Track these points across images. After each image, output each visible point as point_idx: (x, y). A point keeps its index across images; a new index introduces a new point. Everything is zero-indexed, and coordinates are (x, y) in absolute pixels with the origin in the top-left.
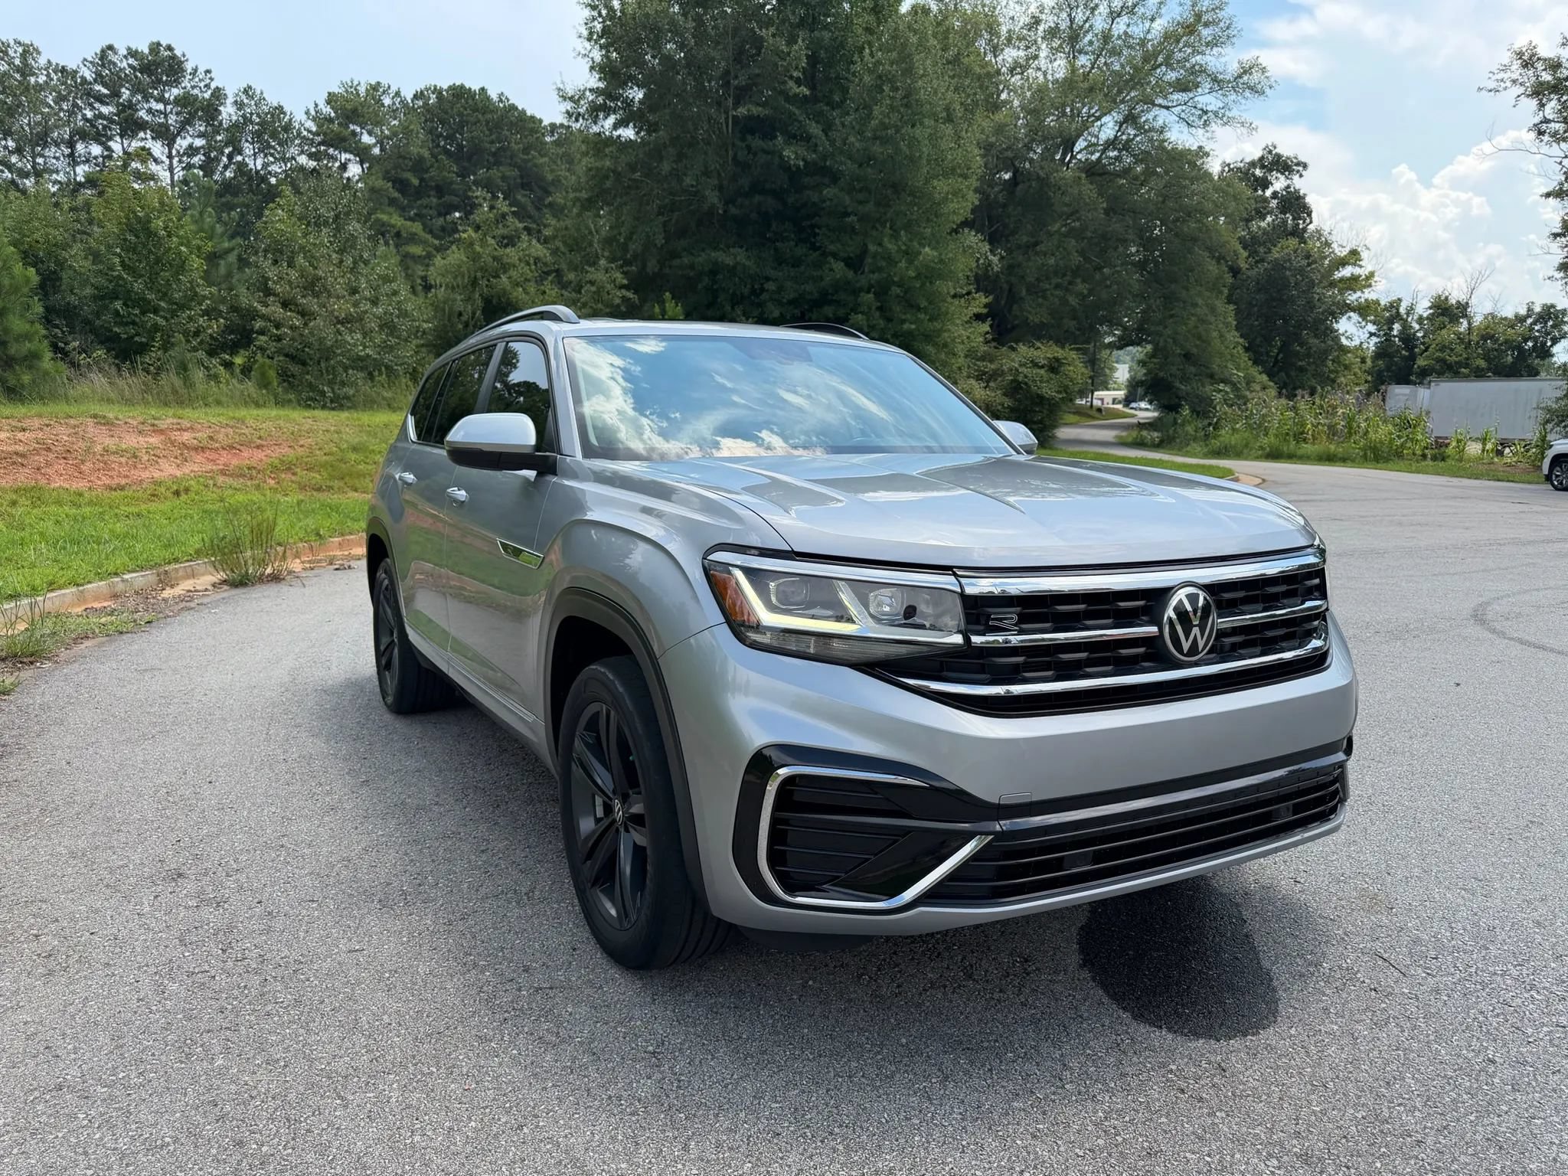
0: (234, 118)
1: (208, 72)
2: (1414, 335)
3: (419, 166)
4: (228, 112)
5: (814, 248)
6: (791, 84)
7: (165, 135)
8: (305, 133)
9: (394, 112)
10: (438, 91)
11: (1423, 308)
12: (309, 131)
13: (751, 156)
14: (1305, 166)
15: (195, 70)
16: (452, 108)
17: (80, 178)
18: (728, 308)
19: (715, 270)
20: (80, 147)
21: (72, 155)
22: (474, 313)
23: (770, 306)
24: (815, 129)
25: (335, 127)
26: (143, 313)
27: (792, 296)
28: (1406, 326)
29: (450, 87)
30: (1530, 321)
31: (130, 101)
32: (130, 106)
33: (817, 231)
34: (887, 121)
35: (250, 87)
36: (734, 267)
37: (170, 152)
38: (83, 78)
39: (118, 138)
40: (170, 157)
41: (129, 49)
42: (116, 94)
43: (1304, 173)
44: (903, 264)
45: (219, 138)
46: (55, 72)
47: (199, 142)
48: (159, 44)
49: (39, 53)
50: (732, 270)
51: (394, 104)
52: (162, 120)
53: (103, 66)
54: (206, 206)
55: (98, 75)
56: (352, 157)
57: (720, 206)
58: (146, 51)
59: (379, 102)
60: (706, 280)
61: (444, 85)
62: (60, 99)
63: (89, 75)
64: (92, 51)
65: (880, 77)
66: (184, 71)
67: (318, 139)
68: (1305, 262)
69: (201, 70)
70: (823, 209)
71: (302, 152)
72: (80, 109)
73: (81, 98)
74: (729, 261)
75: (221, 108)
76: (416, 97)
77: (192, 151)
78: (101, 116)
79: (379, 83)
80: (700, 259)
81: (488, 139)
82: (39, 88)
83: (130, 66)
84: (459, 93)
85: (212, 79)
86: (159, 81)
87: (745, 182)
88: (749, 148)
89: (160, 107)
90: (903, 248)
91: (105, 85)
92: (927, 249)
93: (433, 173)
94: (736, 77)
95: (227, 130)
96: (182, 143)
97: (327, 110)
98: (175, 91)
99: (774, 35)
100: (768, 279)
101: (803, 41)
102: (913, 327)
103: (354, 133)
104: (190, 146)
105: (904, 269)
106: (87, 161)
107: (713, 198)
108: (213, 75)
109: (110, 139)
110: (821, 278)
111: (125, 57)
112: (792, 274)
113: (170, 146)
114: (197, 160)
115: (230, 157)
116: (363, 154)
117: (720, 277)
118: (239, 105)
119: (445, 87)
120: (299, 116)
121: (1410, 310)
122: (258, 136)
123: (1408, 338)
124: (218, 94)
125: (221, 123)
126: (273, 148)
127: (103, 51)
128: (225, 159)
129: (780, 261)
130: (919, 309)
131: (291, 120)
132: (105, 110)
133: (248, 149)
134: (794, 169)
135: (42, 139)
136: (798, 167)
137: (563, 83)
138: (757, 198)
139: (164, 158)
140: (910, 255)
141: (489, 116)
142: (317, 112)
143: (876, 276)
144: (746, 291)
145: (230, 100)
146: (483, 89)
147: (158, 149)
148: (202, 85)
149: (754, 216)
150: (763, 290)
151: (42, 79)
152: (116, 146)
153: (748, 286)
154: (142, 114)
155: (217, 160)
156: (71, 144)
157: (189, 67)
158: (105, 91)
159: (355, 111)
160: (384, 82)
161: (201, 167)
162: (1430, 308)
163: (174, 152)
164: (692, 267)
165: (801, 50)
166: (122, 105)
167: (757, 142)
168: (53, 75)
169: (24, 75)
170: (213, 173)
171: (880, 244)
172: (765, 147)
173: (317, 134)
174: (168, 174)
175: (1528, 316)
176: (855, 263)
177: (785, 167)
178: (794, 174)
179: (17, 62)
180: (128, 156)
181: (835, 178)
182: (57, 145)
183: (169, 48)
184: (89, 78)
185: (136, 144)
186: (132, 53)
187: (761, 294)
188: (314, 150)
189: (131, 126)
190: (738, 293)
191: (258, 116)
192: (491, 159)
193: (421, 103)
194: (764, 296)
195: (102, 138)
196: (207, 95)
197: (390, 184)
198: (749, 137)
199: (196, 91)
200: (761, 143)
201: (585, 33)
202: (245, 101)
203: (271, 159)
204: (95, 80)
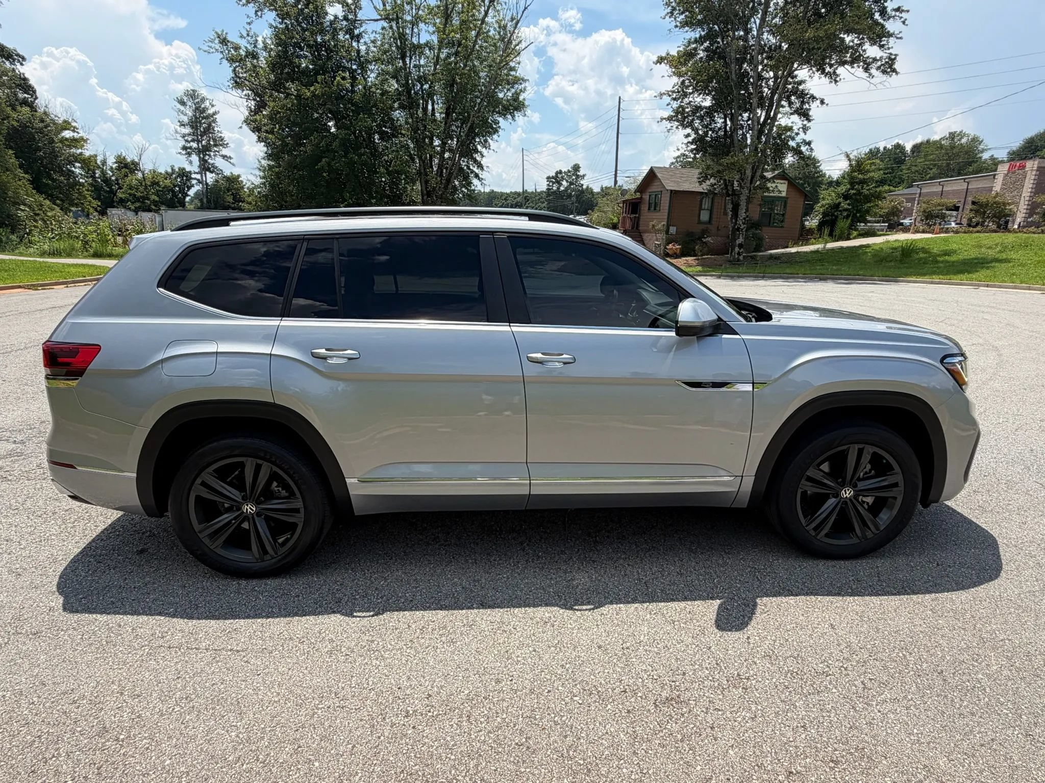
2: (110, 179)
11: (111, 162)
14: (24, 59)
28: (103, 173)
30: (174, 176)
43: (24, 63)
68: (41, 125)
121: (104, 162)
123: (107, 181)
162: (116, 163)
175: (173, 173)
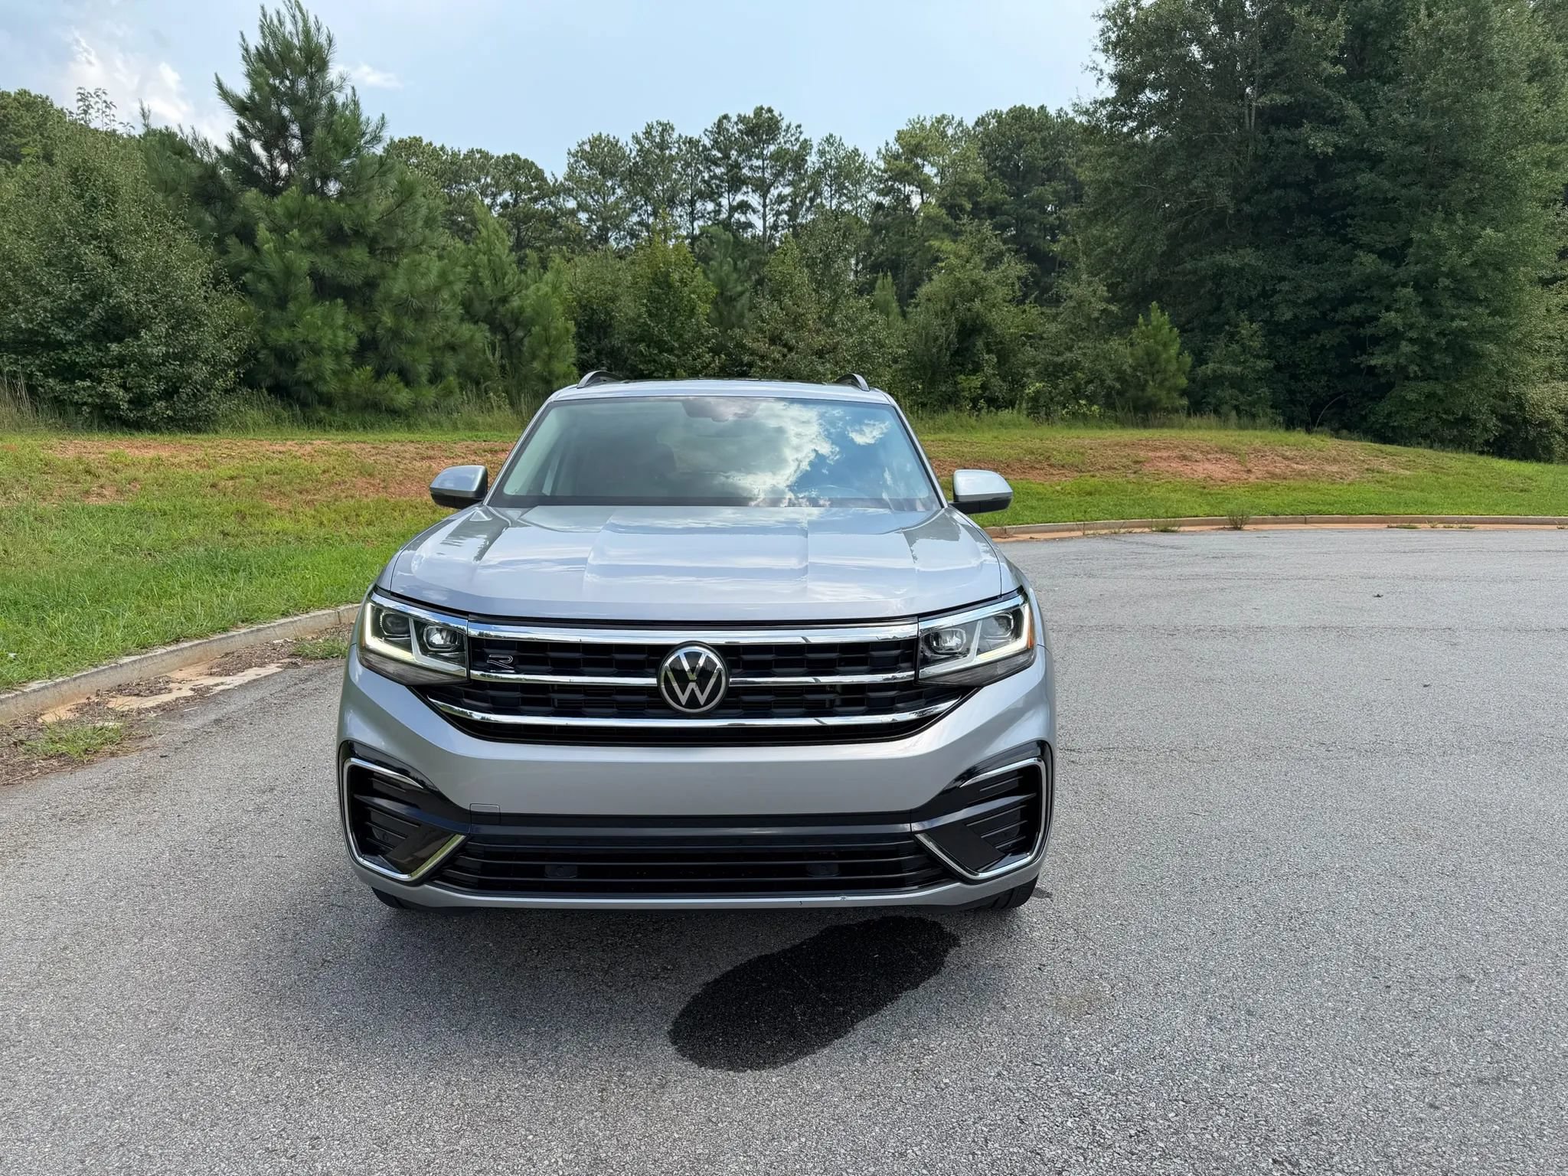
0: (817, 165)
1: (799, 126)
3: (972, 191)
4: (813, 161)
5: (1345, 240)
6: (1325, 64)
7: (762, 188)
8: (875, 171)
9: (955, 140)
10: (997, 115)
12: (878, 169)
13: (1273, 149)
15: (789, 127)
16: (1010, 130)
17: (697, 232)
18: (1233, 313)
19: (1220, 273)
20: (699, 205)
21: (692, 213)
22: (948, 337)
23: (1283, 308)
24: (1352, 109)
25: (902, 163)
26: (661, 352)
27: (1309, 296)
29: (1011, 110)
31: (736, 161)
32: (737, 166)
33: (1349, 221)
34: (1443, 89)
35: (831, 136)
36: (1242, 269)
37: (765, 202)
38: (704, 146)
39: (726, 195)
40: (765, 206)
41: (739, 116)
42: (727, 156)
44: (1454, 251)
45: (803, 185)
46: (684, 143)
47: (787, 190)
48: (762, 108)
49: (673, 130)
50: (1239, 272)
51: (956, 133)
52: (760, 174)
53: (719, 133)
54: (725, 256)
55: (716, 141)
56: (915, 189)
57: (1231, 205)
58: (752, 116)
59: (944, 135)
60: (1210, 285)
61: (1004, 108)
62: (688, 165)
63: (707, 142)
64: (710, 123)
65: (1440, 39)
66: (779, 129)
67: (886, 176)
69: (793, 126)
70: (1359, 197)
71: (872, 189)
72: (701, 172)
73: (701, 163)
74: (1234, 263)
75: (808, 158)
76: (977, 124)
77: (781, 199)
78: (715, 177)
79: (943, 116)
80: (1203, 264)
81: (1043, 156)
82: (672, 159)
83: (739, 130)
84: (1019, 115)
85: (801, 133)
86: (761, 140)
87: (1264, 178)
88: (1271, 140)
89: (759, 163)
90: (1459, 232)
91: (719, 150)
92: (1489, 231)
93: (986, 195)
94: (1261, 66)
95: (810, 177)
96: (774, 192)
97: (896, 147)
98: (772, 148)
99: (1309, 14)
100: (1282, 279)
101: (1343, 15)
102: (1465, 324)
103: (917, 166)
104: (779, 195)
105: (1454, 257)
106: (703, 216)
107: (1223, 197)
108: (802, 129)
109: (721, 195)
110: (1349, 274)
111: (736, 123)
112: (1313, 271)
113: (764, 197)
114: (785, 206)
115: (812, 200)
116: (924, 186)
117: (1226, 280)
118: (822, 153)
119: (1005, 111)
120: (872, 156)
122: (835, 178)
124: (806, 145)
125: (806, 171)
126: (846, 188)
127: (720, 121)
128: (808, 203)
129: (1301, 257)
130: (1479, 302)
131: (863, 161)
132: (719, 171)
133: (826, 191)
134: (1321, 157)
135: (671, 202)
136: (1326, 154)
137: (1079, 98)
138: (1277, 193)
139: (760, 208)
140: (1467, 241)
141: (1045, 133)
142: (887, 150)
143: (1418, 268)
144: (1254, 293)
145: (815, 149)
146: (1042, 108)
147: (754, 200)
148: (793, 139)
149: (1272, 212)
150: (1274, 292)
151: (674, 151)
152: (724, 202)
153: (1259, 288)
154: (745, 171)
155: (802, 203)
156: (692, 203)
157: (784, 125)
158: (719, 155)
159: (918, 145)
160: (949, 114)
161: (787, 213)
163: (768, 201)
164: (1195, 272)
165: (1339, 25)
166: (731, 165)
167: (1281, 133)
168: (682, 146)
169: (662, 149)
170: (797, 217)
171: (1428, 232)
172: (1291, 137)
173: (885, 171)
174: (761, 221)
176: (1395, 255)
177: (1311, 156)
178: (1323, 165)
179: (658, 140)
180: (733, 209)
181: (1375, 161)
182: (682, 204)
183: (770, 110)
184: (709, 145)
185: (739, 197)
186: (742, 119)
187: (1272, 296)
188: (882, 186)
189: (736, 183)
190: (1245, 296)
191: (837, 161)
192: (1045, 176)
193: (981, 129)
194: (1276, 298)
195: (712, 195)
196: (796, 148)
197: (944, 211)
198: (1272, 129)
199: (788, 146)
200: (1285, 133)
201: (1100, 45)
202: (827, 149)
203: (845, 198)
204: (713, 146)
